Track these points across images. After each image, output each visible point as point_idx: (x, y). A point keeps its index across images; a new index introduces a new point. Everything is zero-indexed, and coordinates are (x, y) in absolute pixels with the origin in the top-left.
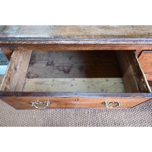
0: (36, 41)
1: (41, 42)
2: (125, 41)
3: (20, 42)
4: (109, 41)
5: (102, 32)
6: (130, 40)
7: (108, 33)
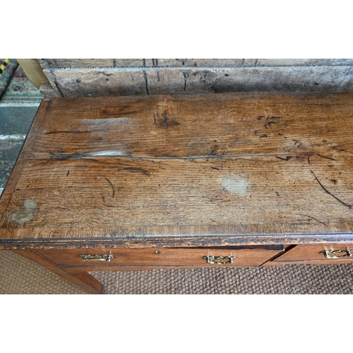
0: (73, 244)
1: (85, 245)
2: (259, 240)
3: (41, 247)
4: (225, 241)
5: (213, 216)
6: (268, 239)
7: (225, 218)
